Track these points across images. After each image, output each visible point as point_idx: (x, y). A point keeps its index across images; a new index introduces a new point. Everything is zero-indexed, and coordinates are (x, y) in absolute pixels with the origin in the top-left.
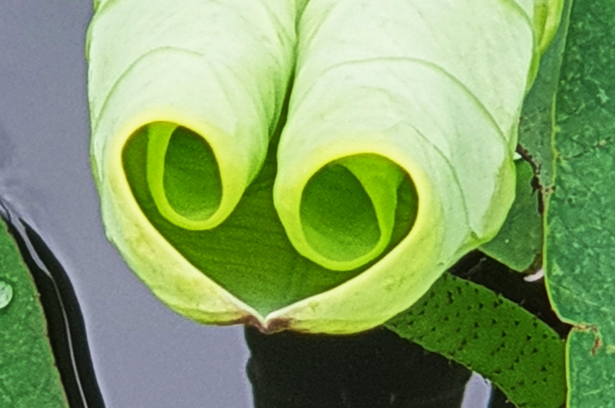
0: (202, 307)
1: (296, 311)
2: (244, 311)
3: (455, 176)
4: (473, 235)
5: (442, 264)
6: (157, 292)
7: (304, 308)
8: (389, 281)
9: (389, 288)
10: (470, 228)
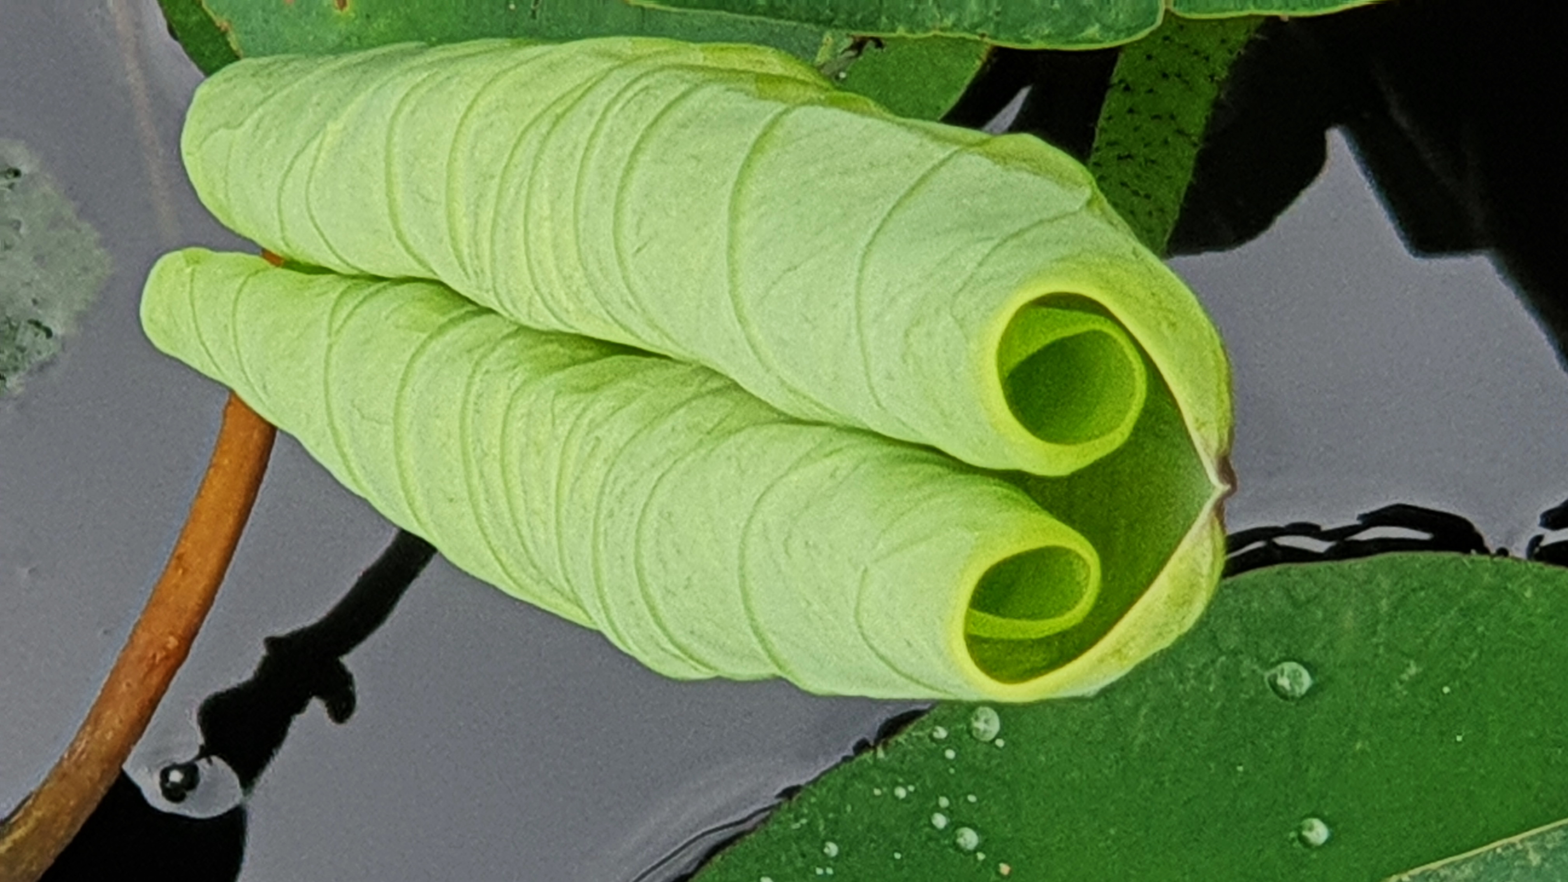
0: (1205, 570)
1: (1207, 447)
2: (1209, 515)
3: (1016, 235)
4: (1089, 203)
5: (1134, 252)
6: (1185, 629)
7: (1202, 437)
8: (1164, 325)
9: (1173, 325)
10: (1081, 208)
